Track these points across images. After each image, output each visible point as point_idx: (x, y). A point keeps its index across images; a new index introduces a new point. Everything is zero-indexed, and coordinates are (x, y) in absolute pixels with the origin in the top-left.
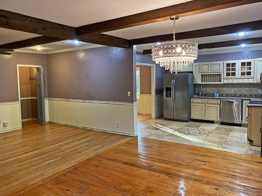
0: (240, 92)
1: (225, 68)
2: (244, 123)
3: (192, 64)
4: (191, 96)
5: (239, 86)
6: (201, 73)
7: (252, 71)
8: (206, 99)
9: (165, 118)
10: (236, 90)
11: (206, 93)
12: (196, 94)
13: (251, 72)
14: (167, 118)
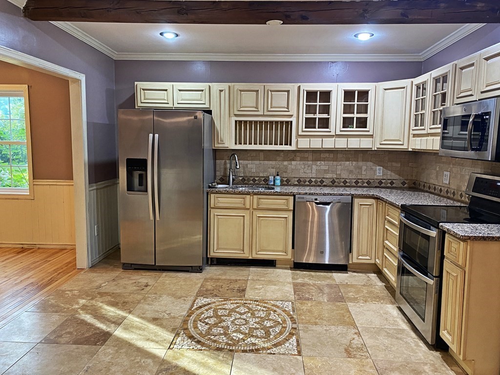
0: (333, 172)
1: (303, 103)
2: (355, 261)
3: (210, 87)
4: (210, 187)
5: (332, 156)
6: (236, 115)
7: (369, 116)
8: (255, 197)
9: (124, 264)
10: (323, 168)
11: (247, 176)
12: (218, 178)
13: (367, 118)
14: (131, 264)
